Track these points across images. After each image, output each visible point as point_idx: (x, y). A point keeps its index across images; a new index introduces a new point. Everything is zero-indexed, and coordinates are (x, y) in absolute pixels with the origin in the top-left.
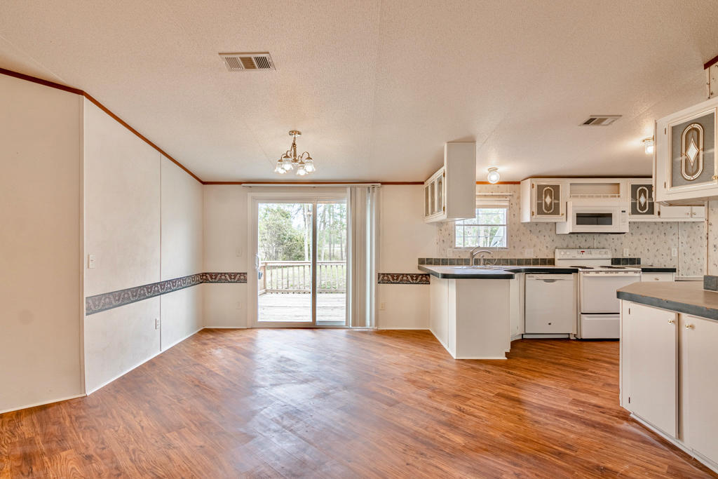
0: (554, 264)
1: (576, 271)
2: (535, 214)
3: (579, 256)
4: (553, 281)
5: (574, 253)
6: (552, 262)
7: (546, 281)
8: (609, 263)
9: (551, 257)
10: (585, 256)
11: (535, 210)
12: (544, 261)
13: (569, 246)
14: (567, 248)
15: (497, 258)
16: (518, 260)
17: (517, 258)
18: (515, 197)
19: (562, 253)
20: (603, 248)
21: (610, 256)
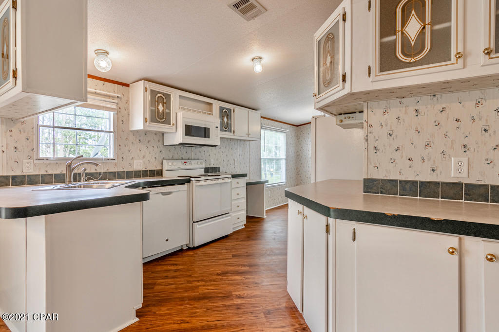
0: (162, 176)
1: (189, 181)
2: (148, 120)
3: (183, 167)
4: (169, 193)
5: (179, 164)
6: (160, 173)
7: (164, 194)
8: (202, 172)
9: (159, 168)
10: (187, 166)
11: (148, 117)
12: (153, 173)
13: (174, 158)
14: (173, 159)
15: (102, 171)
16: (127, 172)
17: (126, 170)
18: (124, 100)
19: (170, 164)
20: (198, 159)
21: (204, 166)
